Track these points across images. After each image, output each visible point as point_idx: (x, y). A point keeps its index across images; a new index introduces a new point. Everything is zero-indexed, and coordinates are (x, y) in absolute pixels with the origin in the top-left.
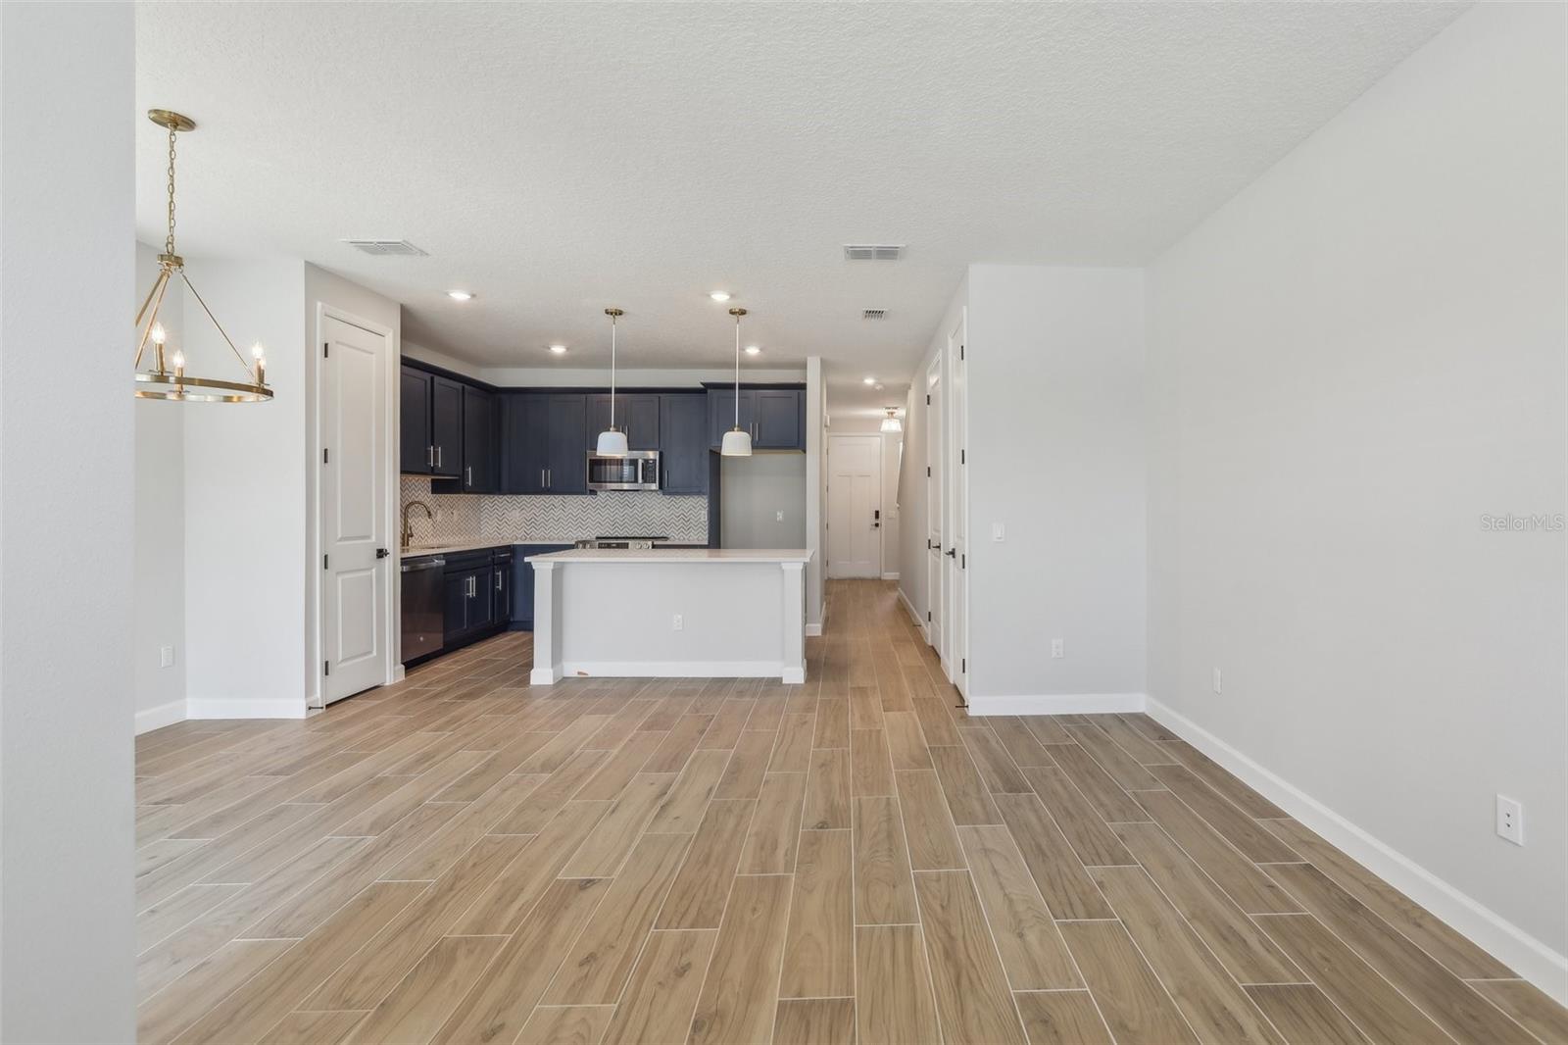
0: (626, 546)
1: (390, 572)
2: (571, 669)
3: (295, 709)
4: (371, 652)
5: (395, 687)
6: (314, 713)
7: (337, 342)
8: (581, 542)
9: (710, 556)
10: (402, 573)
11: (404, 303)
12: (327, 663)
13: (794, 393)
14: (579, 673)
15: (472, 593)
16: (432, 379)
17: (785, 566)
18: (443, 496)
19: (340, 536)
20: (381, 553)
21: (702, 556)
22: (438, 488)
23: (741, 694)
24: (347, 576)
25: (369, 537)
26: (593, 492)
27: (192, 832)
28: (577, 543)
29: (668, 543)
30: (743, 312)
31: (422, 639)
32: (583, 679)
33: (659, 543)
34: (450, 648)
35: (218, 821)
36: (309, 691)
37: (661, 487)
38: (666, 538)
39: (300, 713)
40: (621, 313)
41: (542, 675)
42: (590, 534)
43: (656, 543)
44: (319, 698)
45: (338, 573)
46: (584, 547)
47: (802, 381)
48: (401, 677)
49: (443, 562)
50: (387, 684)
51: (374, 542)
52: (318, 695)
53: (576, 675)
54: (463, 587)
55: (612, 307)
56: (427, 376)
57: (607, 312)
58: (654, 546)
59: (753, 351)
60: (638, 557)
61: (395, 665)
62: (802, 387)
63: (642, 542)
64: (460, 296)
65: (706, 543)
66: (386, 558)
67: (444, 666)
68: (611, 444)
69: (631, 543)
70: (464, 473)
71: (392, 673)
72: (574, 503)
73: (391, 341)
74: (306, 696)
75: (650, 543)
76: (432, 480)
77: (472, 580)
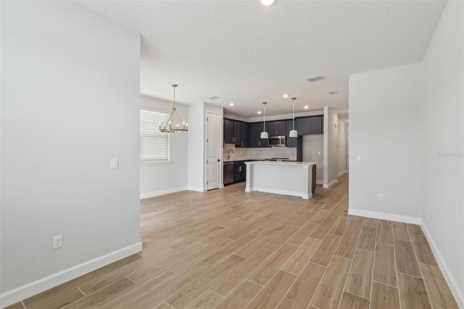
0: (276, 160)
1: (221, 165)
2: (255, 189)
3: (201, 190)
4: (217, 181)
5: (221, 189)
6: (205, 191)
7: (210, 118)
8: (266, 159)
9: (297, 164)
10: (224, 165)
11: (224, 107)
12: (207, 182)
13: (320, 118)
14: (256, 190)
15: (240, 170)
16: (233, 122)
17: (304, 167)
18: (238, 148)
19: (210, 157)
20: (219, 160)
21: (295, 164)
22: (237, 146)
23: (289, 199)
24: (211, 165)
25: (217, 157)
26: (270, 147)
27: (177, 207)
28: (265, 159)
29: (289, 160)
30: (295, 99)
31: (228, 179)
32: (257, 192)
33: (285, 160)
34: (235, 182)
35: (181, 206)
36: (204, 187)
37: (286, 145)
38: (288, 159)
39: (202, 191)
40: (266, 103)
41: (248, 190)
42: (270, 158)
43: (283, 160)
44: (206, 189)
45: (210, 164)
46: (267, 160)
47: (322, 114)
48: (223, 187)
49: (233, 163)
50: (220, 188)
51: (217, 158)
52: (206, 188)
53: (256, 191)
54: (238, 169)
55: (264, 102)
56: (232, 122)
57: (263, 103)
58: (283, 161)
59: (306, 107)
60: (279, 163)
61: (222, 184)
62: (323, 116)
63: (280, 159)
64: (232, 105)
65: (296, 160)
66: (220, 162)
67: (233, 186)
68: (264, 135)
69: (277, 160)
70: (241, 143)
71: (221, 186)
72: (267, 149)
73: (221, 116)
74: (204, 188)
75: (282, 160)
76: (235, 145)
77: (240, 167)
